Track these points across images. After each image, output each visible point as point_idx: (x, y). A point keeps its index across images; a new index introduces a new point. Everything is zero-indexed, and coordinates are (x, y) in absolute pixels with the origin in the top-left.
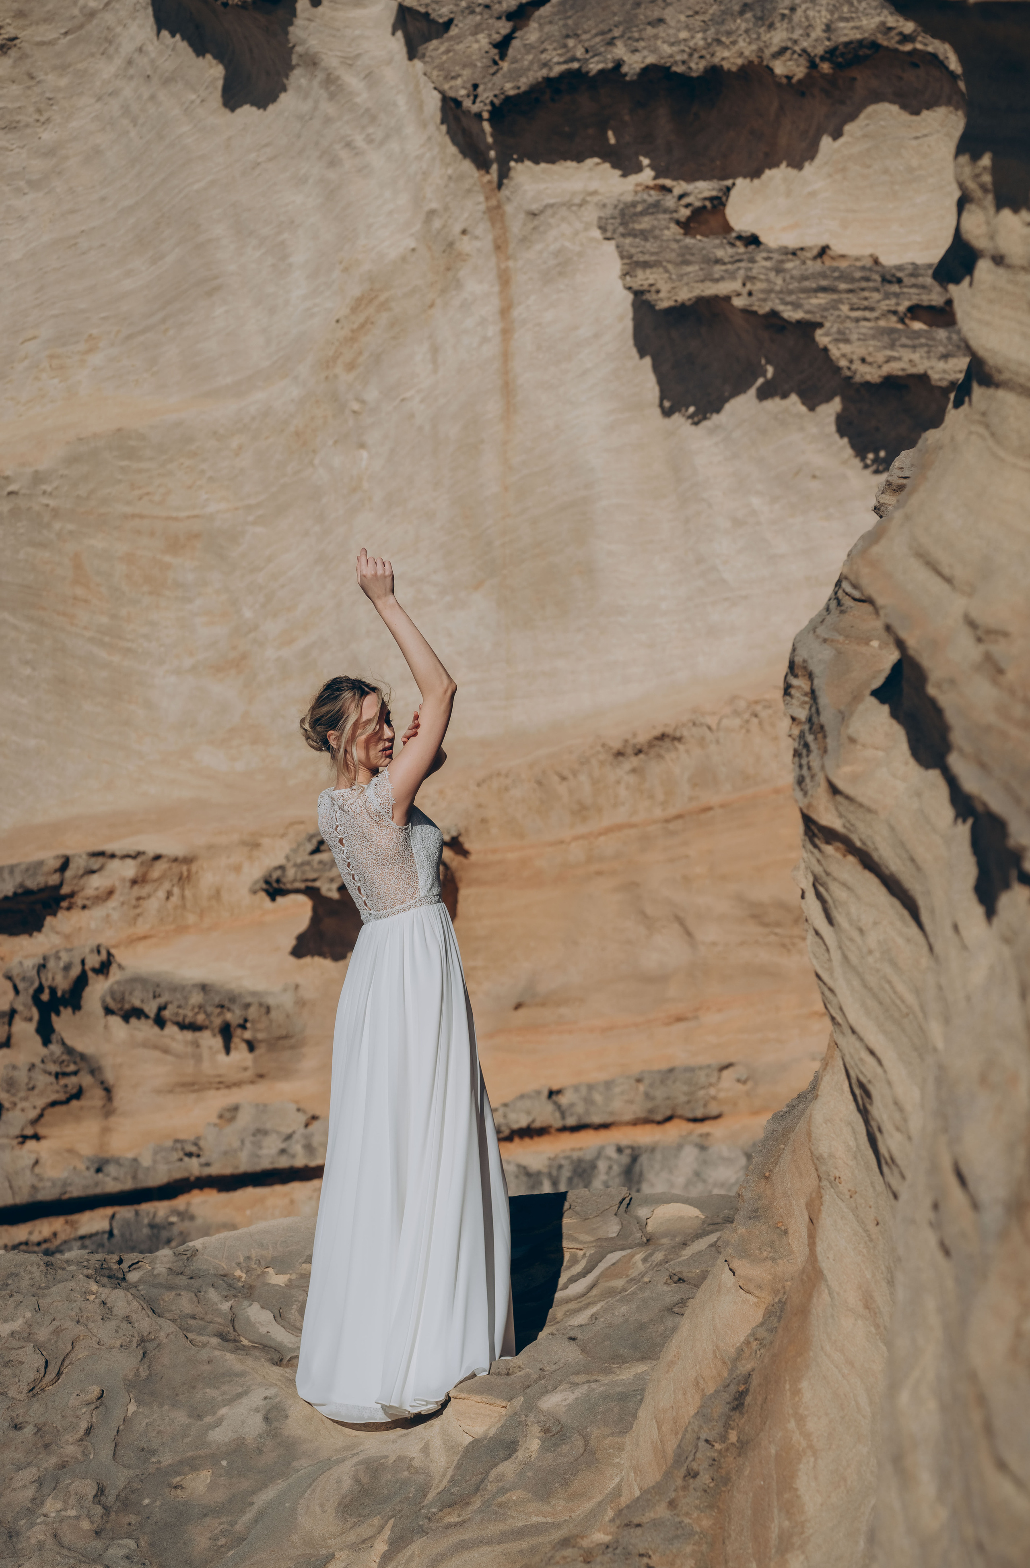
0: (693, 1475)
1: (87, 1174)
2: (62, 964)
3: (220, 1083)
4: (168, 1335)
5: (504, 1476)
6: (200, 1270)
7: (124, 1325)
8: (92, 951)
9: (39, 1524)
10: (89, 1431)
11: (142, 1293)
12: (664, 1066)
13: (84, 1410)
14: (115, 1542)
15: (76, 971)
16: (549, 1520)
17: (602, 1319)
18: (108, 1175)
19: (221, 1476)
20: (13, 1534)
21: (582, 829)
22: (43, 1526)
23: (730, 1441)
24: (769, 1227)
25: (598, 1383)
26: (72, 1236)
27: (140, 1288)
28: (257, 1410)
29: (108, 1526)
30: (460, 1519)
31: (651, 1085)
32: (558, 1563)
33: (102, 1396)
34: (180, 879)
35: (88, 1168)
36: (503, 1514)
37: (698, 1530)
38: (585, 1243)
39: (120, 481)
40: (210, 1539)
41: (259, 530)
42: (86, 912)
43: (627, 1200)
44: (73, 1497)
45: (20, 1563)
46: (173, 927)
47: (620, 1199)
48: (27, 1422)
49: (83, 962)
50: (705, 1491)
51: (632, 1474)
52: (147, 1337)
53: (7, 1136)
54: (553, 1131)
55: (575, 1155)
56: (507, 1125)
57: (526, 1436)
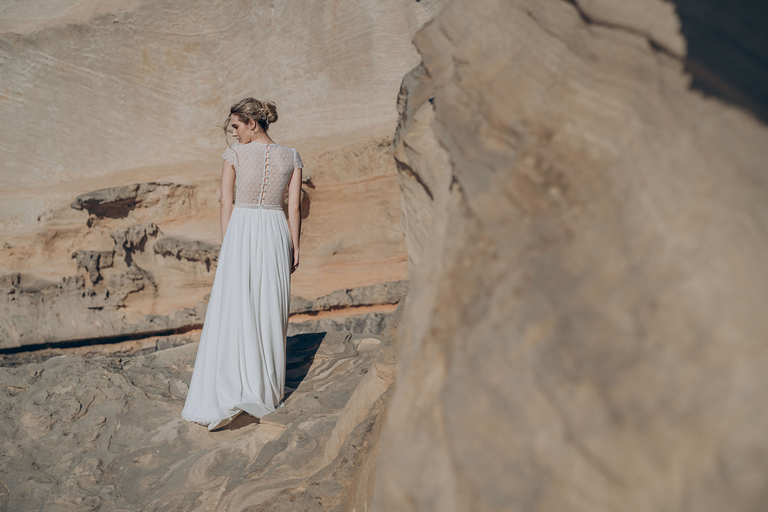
0: (345, 461)
1: (146, 322)
2: (136, 232)
3: (205, 284)
4: (138, 394)
5: (280, 458)
6: (157, 365)
7: (118, 389)
8: (149, 226)
9: (71, 478)
10: (98, 437)
11: (129, 375)
12: (396, 280)
13: (96, 427)
14: (105, 486)
15: (142, 235)
16: (298, 478)
17: (331, 389)
18: (155, 323)
19: (156, 457)
20: (59, 483)
21: (364, 178)
22: (73, 479)
23: (364, 446)
24: (394, 349)
25: (325, 417)
26: (140, 349)
27: (128, 373)
28: (175, 428)
29: (103, 479)
30: (258, 477)
31: (390, 288)
32: (279, 501)
33: (105, 421)
34: (189, 195)
35: (147, 320)
36: (278, 475)
37: (344, 486)
38: (329, 355)
39: (164, 18)
40: (148, 485)
41: (226, 42)
42: (147, 209)
43: (349, 336)
44: (88, 466)
45: (60, 496)
46: (185, 216)
47: (346, 336)
48: (70, 433)
49: (145, 231)
50: (350, 469)
51: (327, 459)
52: (128, 395)
53: (111, 306)
54: (348, 307)
55: (357, 317)
56: (329, 304)
57: (292, 441)
